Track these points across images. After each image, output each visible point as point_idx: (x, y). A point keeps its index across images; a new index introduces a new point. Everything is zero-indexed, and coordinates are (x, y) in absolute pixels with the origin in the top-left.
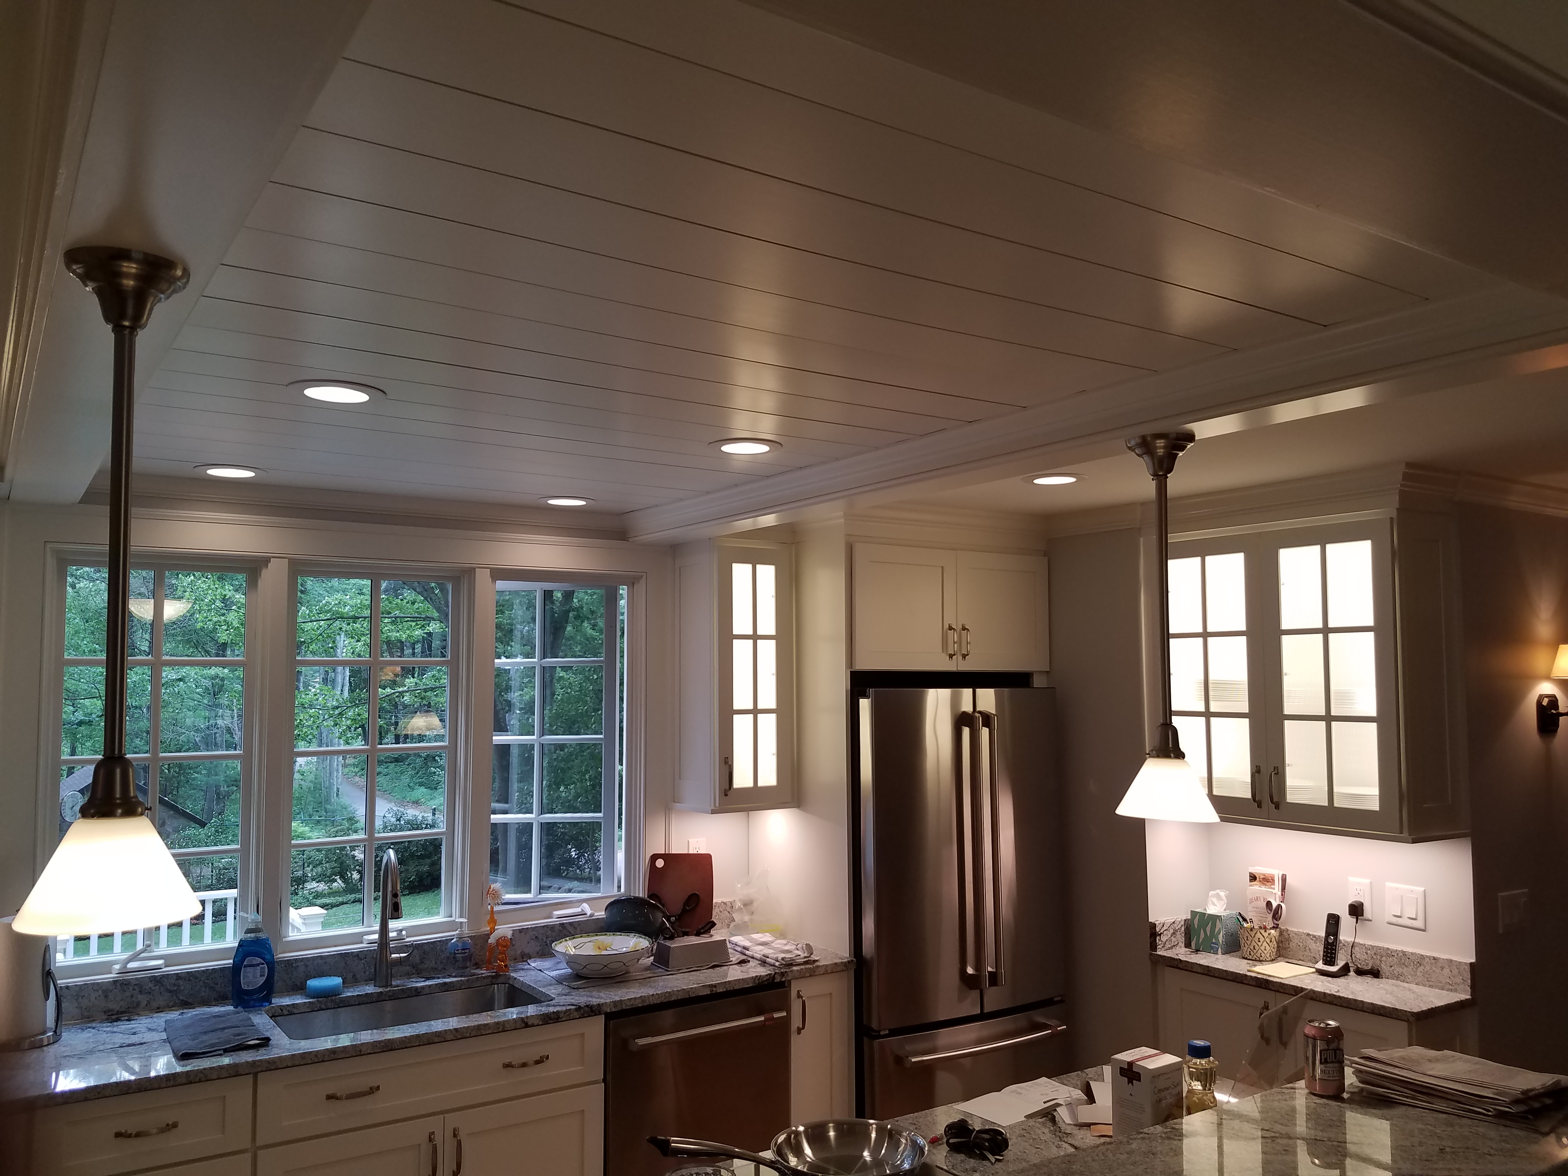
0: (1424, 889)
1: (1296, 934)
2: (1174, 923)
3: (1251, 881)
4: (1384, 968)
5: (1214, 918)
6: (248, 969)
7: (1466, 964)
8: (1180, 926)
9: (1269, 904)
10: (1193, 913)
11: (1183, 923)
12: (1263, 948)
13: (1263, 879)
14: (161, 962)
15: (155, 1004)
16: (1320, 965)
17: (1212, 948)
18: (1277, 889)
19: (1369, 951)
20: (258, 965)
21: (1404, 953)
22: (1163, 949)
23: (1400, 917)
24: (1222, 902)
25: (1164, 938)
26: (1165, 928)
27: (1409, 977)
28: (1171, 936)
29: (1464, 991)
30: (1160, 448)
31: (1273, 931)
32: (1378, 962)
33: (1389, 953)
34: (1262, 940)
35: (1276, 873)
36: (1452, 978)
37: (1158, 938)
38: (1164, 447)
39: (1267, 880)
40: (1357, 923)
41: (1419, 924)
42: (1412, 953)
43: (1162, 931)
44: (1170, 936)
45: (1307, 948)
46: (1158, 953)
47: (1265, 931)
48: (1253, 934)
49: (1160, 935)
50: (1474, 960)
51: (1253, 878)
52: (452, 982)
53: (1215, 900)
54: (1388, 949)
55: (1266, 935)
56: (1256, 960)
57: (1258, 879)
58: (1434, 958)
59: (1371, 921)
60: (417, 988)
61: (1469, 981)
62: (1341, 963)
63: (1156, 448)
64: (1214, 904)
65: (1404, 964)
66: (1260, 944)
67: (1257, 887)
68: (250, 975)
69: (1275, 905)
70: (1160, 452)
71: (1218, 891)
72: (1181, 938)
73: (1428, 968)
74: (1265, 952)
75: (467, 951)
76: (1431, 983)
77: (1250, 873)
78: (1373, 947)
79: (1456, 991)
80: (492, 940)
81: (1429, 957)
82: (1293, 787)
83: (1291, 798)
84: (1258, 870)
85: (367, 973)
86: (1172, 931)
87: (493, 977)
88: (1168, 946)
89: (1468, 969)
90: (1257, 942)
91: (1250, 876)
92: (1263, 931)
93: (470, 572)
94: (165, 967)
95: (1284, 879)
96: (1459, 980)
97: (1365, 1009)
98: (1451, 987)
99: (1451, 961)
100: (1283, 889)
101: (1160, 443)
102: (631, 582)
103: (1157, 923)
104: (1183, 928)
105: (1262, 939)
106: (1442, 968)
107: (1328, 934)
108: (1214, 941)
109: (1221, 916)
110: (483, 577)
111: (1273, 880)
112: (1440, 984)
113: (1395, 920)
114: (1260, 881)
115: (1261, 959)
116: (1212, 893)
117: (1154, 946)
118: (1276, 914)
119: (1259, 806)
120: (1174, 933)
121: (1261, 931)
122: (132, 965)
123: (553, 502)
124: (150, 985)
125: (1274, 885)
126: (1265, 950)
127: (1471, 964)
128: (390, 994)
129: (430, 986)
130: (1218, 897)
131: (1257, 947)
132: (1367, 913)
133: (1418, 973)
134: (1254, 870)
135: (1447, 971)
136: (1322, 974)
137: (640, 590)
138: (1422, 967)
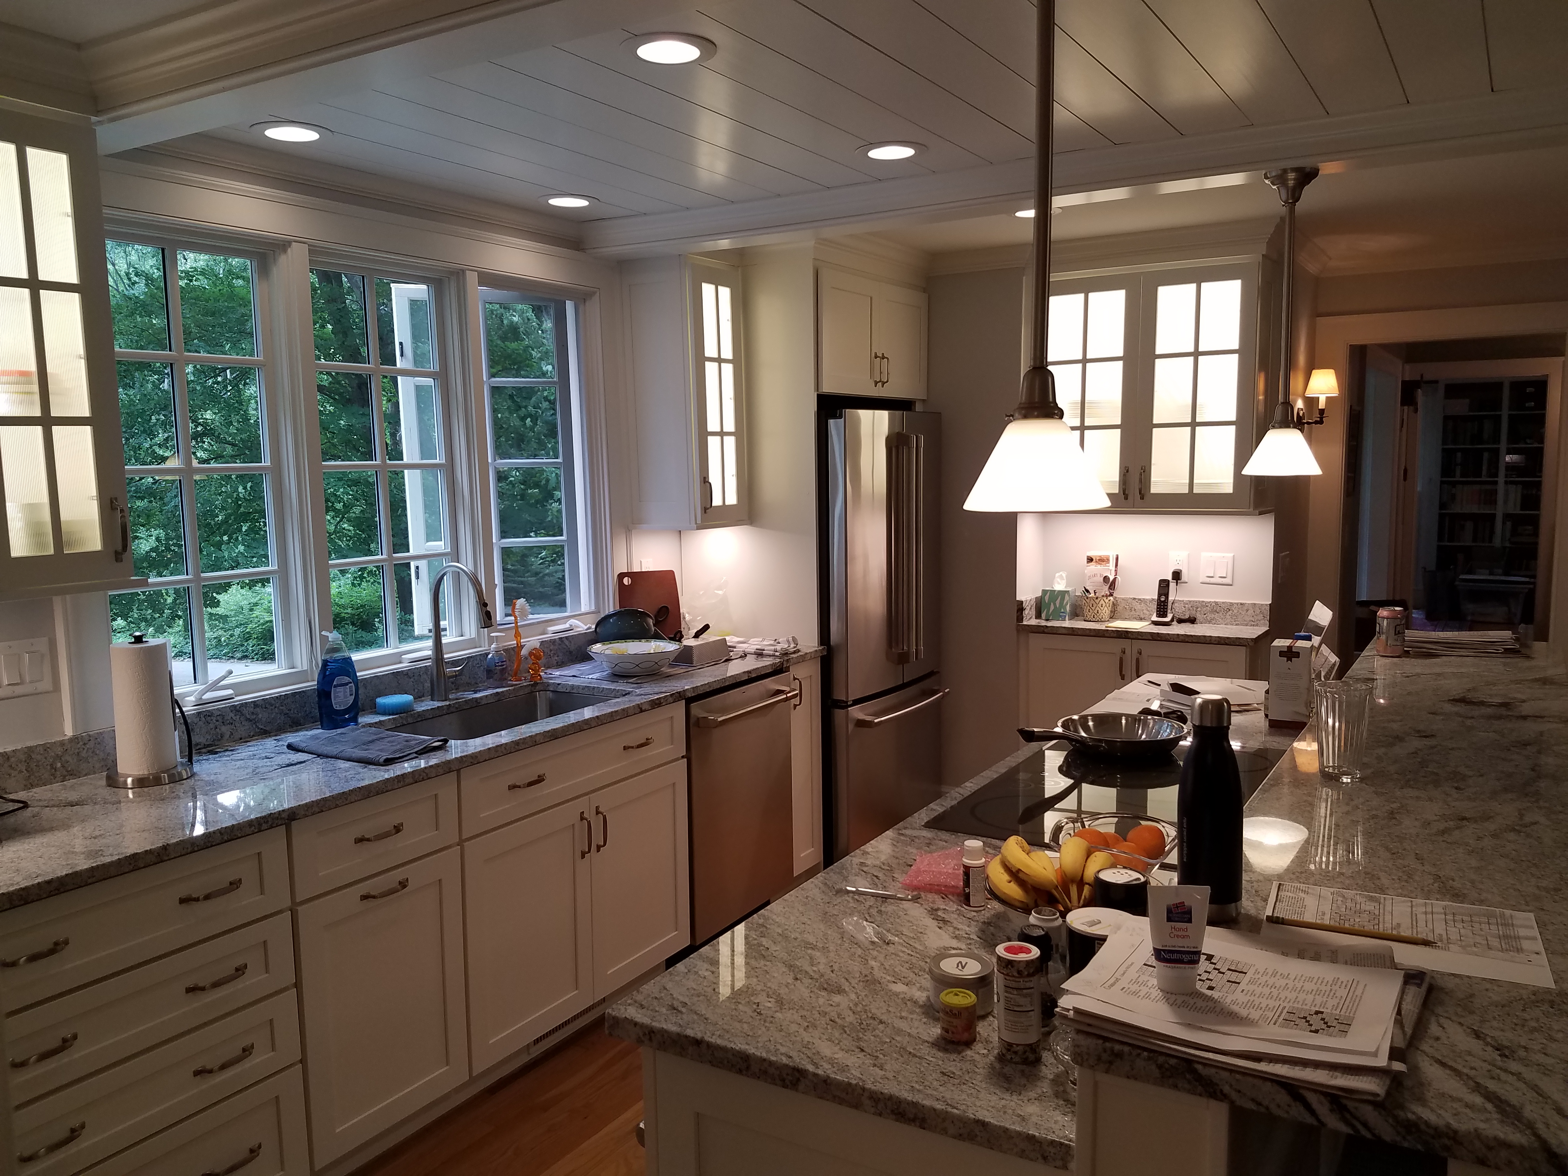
0: (1232, 555)
2: (1029, 600)
3: (1088, 562)
4: (1199, 616)
5: (1063, 593)
6: (339, 689)
7: (1266, 605)
8: (1033, 602)
9: (1105, 578)
10: (1044, 591)
11: (1036, 600)
12: (1104, 611)
13: (1099, 560)
14: (230, 692)
15: (237, 736)
16: (1155, 618)
17: (1061, 616)
18: (1111, 566)
19: (1188, 605)
20: (347, 684)
21: (1216, 603)
22: (1026, 620)
23: (1212, 577)
24: (1067, 581)
25: (1025, 612)
26: (1025, 603)
27: (1219, 620)
28: (1029, 609)
29: (1264, 625)
31: (1109, 598)
32: (1194, 612)
33: (1204, 604)
34: (1104, 606)
35: (1109, 554)
36: (1254, 616)
37: (1022, 611)
39: (1103, 560)
40: (1179, 585)
41: (1228, 581)
42: (1223, 603)
43: (1024, 606)
46: (1025, 623)
48: (1097, 601)
49: (1023, 609)
50: (1271, 602)
51: (1090, 560)
52: (502, 692)
53: (1059, 580)
54: (1203, 602)
55: (1107, 601)
56: (1098, 621)
57: (1094, 560)
58: (1241, 604)
59: (1187, 583)
60: (476, 698)
61: (1269, 618)
62: (1170, 616)
64: (1059, 583)
65: (1216, 611)
66: (1102, 608)
67: (1093, 567)
68: (341, 695)
69: (1110, 578)
71: (1061, 573)
72: (1035, 611)
73: (1235, 611)
75: (504, 663)
77: (1087, 556)
78: (1190, 601)
79: (1257, 625)
80: (524, 652)
81: (1237, 604)
82: (1156, 482)
83: (1153, 490)
84: (1095, 553)
85: (416, 690)
87: (532, 685)
88: (1028, 617)
89: (1268, 607)
90: (1096, 607)
91: (1087, 559)
92: (1105, 598)
93: (459, 274)
94: (236, 696)
95: (1117, 558)
96: (1260, 618)
97: (1212, 642)
98: (1253, 623)
99: (1255, 604)
100: (1118, 565)
102: (582, 298)
103: (1022, 600)
104: (1037, 604)
106: (1247, 610)
107: (1160, 595)
108: (1062, 611)
109: (1066, 591)
110: (472, 278)
111: (1108, 560)
112: (1245, 623)
113: (1208, 580)
114: (1097, 561)
115: (1102, 620)
116: (1058, 574)
117: (1020, 618)
118: (1112, 585)
119: (1126, 498)
120: (1030, 607)
122: (208, 696)
123: (555, 202)
124: (232, 715)
125: (1109, 563)
126: (1106, 613)
127: (1269, 604)
128: (457, 706)
129: (486, 696)
130: (1061, 577)
131: (1100, 612)
132: (1184, 577)
133: (1228, 617)
134: (1091, 554)
135: (1251, 612)
136: (1156, 623)
137: (594, 307)
138: (1231, 611)
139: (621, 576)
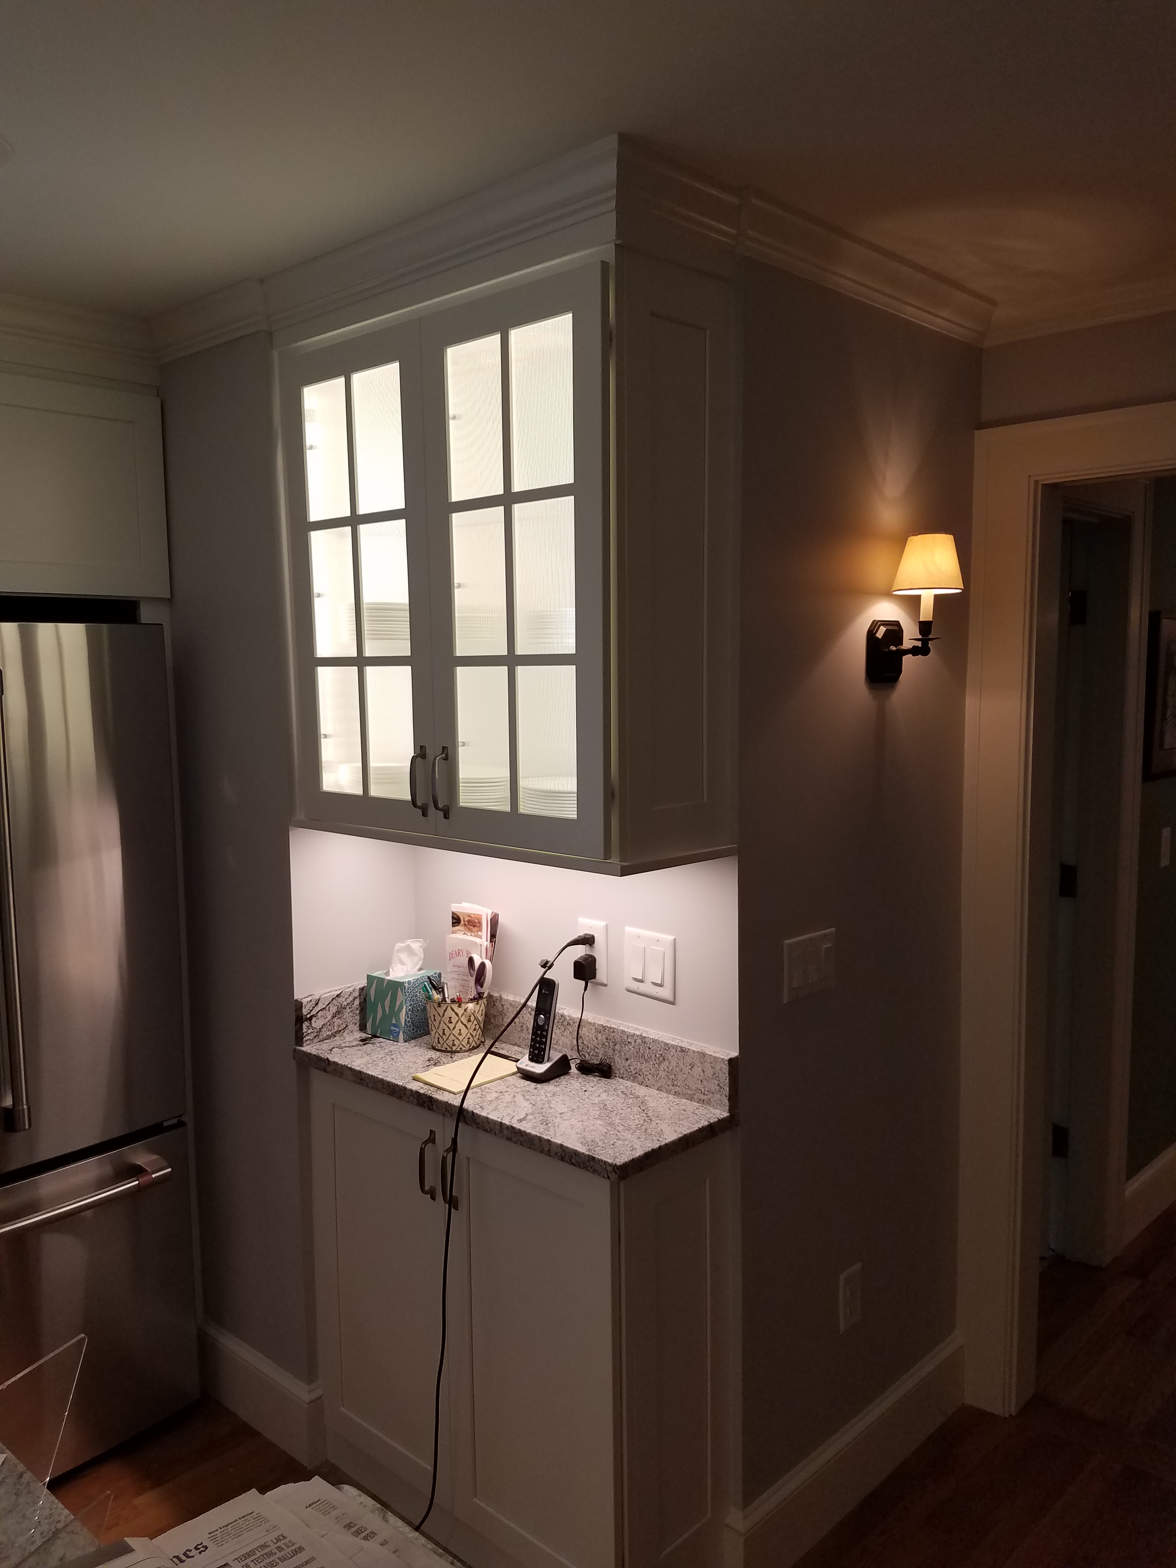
0: (672, 938)
1: (511, 1004)
2: (338, 996)
3: (453, 924)
4: (619, 1064)
5: (396, 986)
7: (724, 1059)
8: (351, 999)
9: (471, 961)
10: (370, 978)
11: (357, 994)
12: (456, 1032)
13: (469, 921)
16: (525, 1060)
17: (391, 1032)
18: (483, 940)
19: (599, 1035)
21: (643, 1038)
22: (316, 1040)
23: (641, 981)
24: (416, 959)
25: (317, 1023)
26: (320, 1006)
27: (650, 1077)
28: (333, 1017)
31: (471, 1006)
32: (610, 1053)
33: (625, 1039)
34: (454, 1021)
35: (484, 913)
36: (705, 1082)
37: (305, 1025)
39: (473, 924)
40: (585, 989)
41: (665, 992)
42: (654, 1040)
43: (313, 1013)
44: (329, 1017)
45: (525, 1026)
46: (304, 1049)
47: (460, 1006)
48: (443, 1010)
49: (310, 1019)
50: (735, 1054)
51: (456, 920)
53: (404, 956)
54: (624, 1032)
55: (460, 1011)
56: (446, 1051)
57: (462, 922)
58: (683, 1050)
59: (605, 985)
61: (728, 1089)
62: (556, 1056)
64: (403, 963)
65: (643, 1056)
66: (451, 1026)
67: (459, 935)
69: (477, 964)
71: (409, 942)
72: (351, 1017)
73: (674, 1064)
74: (461, 1038)
76: (677, 1089)
77: (453, 913)
79: (709, 1102)
81: (674, 1047)
82: (469, 781)
84: (465, 908)
86: (334, 1009)
88: (325, 1033)
89: (726, 1068)
90: (447, 1022)
91: (453, 918)
92: (455, 1007)
95: (494, 922)
96: (714, 1087)
98: (702, 1097)
99: (704, 1054)
100: (493, 936)
103: (304, 1001)
104: (357, 1002)
105: (455, 1019)
106: (692, 1065)
107: (538, 1012)
108: (394, 1022)
109: (403, 983)
111: (480, 923)
112: (689, 1092)
113: (635, 986)
114: (465, 925)
115: (454, 1048)
116: (399, 945)
117: (299, 1039)
118: (480, 975)
119: (420, 813)
120: (338, 1012)
121: (453, 1006)
125: (481, 931)
126: (460, 1034)
127: (731, 1061)
130: (410, 951)
131: (447, 1032)
132: (602, 973)
134: (457, 909)
136: (527, 1073)
138: (666, 1062)
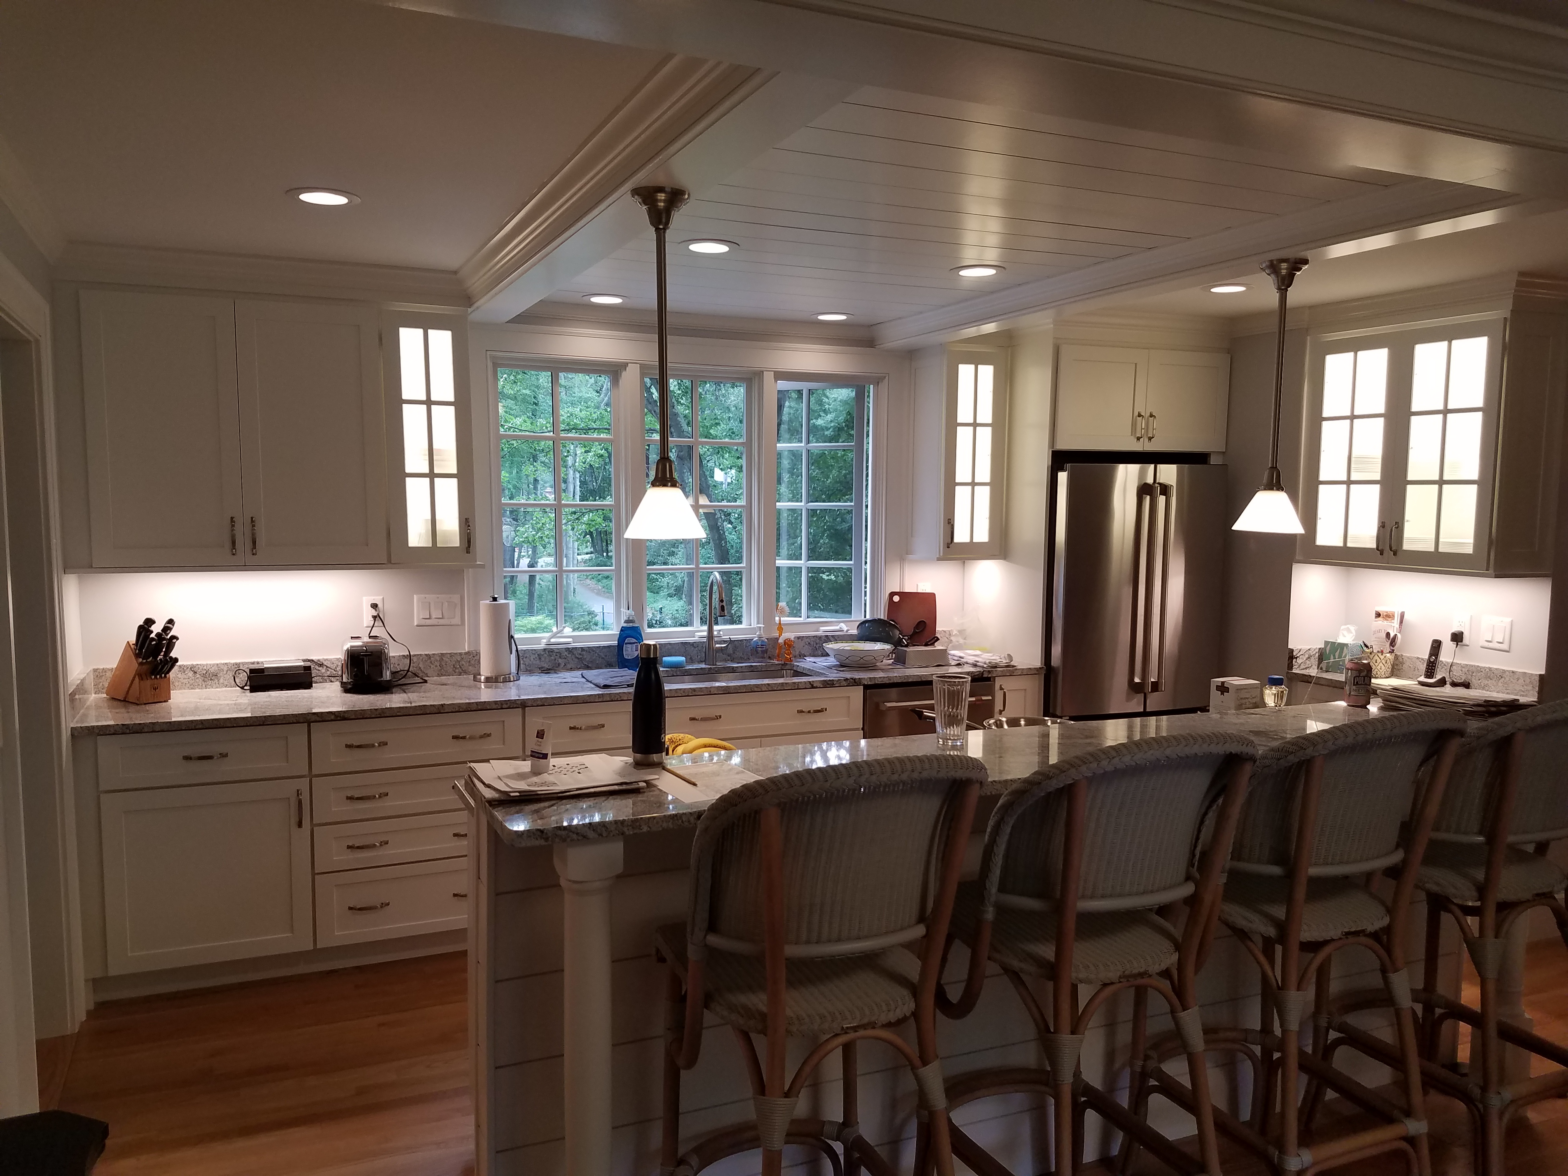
0: (1510, 620)
1: (1408, 658)
2: (1309, 650)
3: (1376, 617)
4: (1474, 682)
5: (1342, 646)
6: (627, 647)
7: (1536, 675)
8: (1314, 653)
9: (1388, 634)
10: (1326, 643)
11: (1317, 650)
12: (1379, 667)
13: (1386, 615)
14: (570, 640)
15: (569, 666)
16: (1422, 679)
18: (1396, 623)
19: (1463, 669)
20: (634, 643)
21: (1490, 669)
22: (1298, 669)
23: (1490, 642)
24: (1352, 635)
25: (1299, 661)
26: (1301, 653)
27: (1493, 687)
28: (1307, 659)
29: (1533, 696)
30: (1284, 269)
31: (1388, 655)
32: (1470, 677)
33: (1479, 669)
34: (1378, 662)
35: (1397, 611)
36: (1525, 686)
37: (1294, 660)
38: (1286, 269)
39: (1389, 616)
40: (1456, 647)
41: (1505, 647)
42: (1496, 669)
43: (1298, 655)
44: (1305, 659)
45: (1416, 669)
46: (1293, 671)
47: (1382, 655)
48: (1371, 656)
49: (1296, 658)
50: (1543, 672)
51: (1378, 615)
52: (756, 666)
53: (1345, 633)
54: (1478, 666)
55: (1382, 657)
57: (1382, 616)
58: (1513, 672)
59: (1467, 646)
60: (733, 667)
61: (1537, 688)
62: (1438, 677)
63: (1281, 269)
64: (1344, 636)
65: (1489, 677)
66: (1376, 664)
67: (1380, 622)
68: (629, 650)
69: (1392, 635)
70: (1284, 272)
71: (1348, 626)
72: (1314, 661)
73: (1507, 679)
74: (1381, 671)
75: (765, 646)
76: (1508, 691)
77: (1376, 611)
78: (1467, 665)
80: (781, 641)
81: (1509, 671)
82: (1408, 539)
83: (1406, 547)
84: (1383, 609)
85: (699, 657)
86: (1307, 656)
87: (782, 665)
88: (1302, 667)
89: (1537, 679)
90: (1374, 662)
91: (1376, 614)
92: (1380, 655)
93: (759, 374)
94: (574, 643)
95: (1402, 615)
96: (1530, 688)
98: (1523, 693)
99: (1525, 673)
100: (1401, 622)
101: (1284, 265)
102: (877, 382)
103: (1294, 649)
104: (1317, 655)
105: (1379, 660)
106: (1518, 679)
107: (1431, 655)
108: (1341, 663)
109: (1347, 644)
110: (769, 377)
111: (1394, 616)
112: (1515, 692)
113: (1486, 644)
114: (1383, 617)
115: (1377, 676)
116: (1343, 627)
117: (1290, 666)
118: (1393, 642)
119: (1382, 554)
120: (1309, 658)
121: (1378, 654)
122: (553, 640)
123: (822, 317)
124: (566, 653)
125: (1394, 619)
126: (1381, 669)
127: (1540, 675)
128: (716, 669)
129: (741, 667)
130: (1349, 631)
132: (1466, 640)
133: (1500, 684)
134: (1380, 609)
135: (1521, 681)
136: (1423, 684)
137: (884, 386)
138: (1503, 679)
139: (892, 594)
